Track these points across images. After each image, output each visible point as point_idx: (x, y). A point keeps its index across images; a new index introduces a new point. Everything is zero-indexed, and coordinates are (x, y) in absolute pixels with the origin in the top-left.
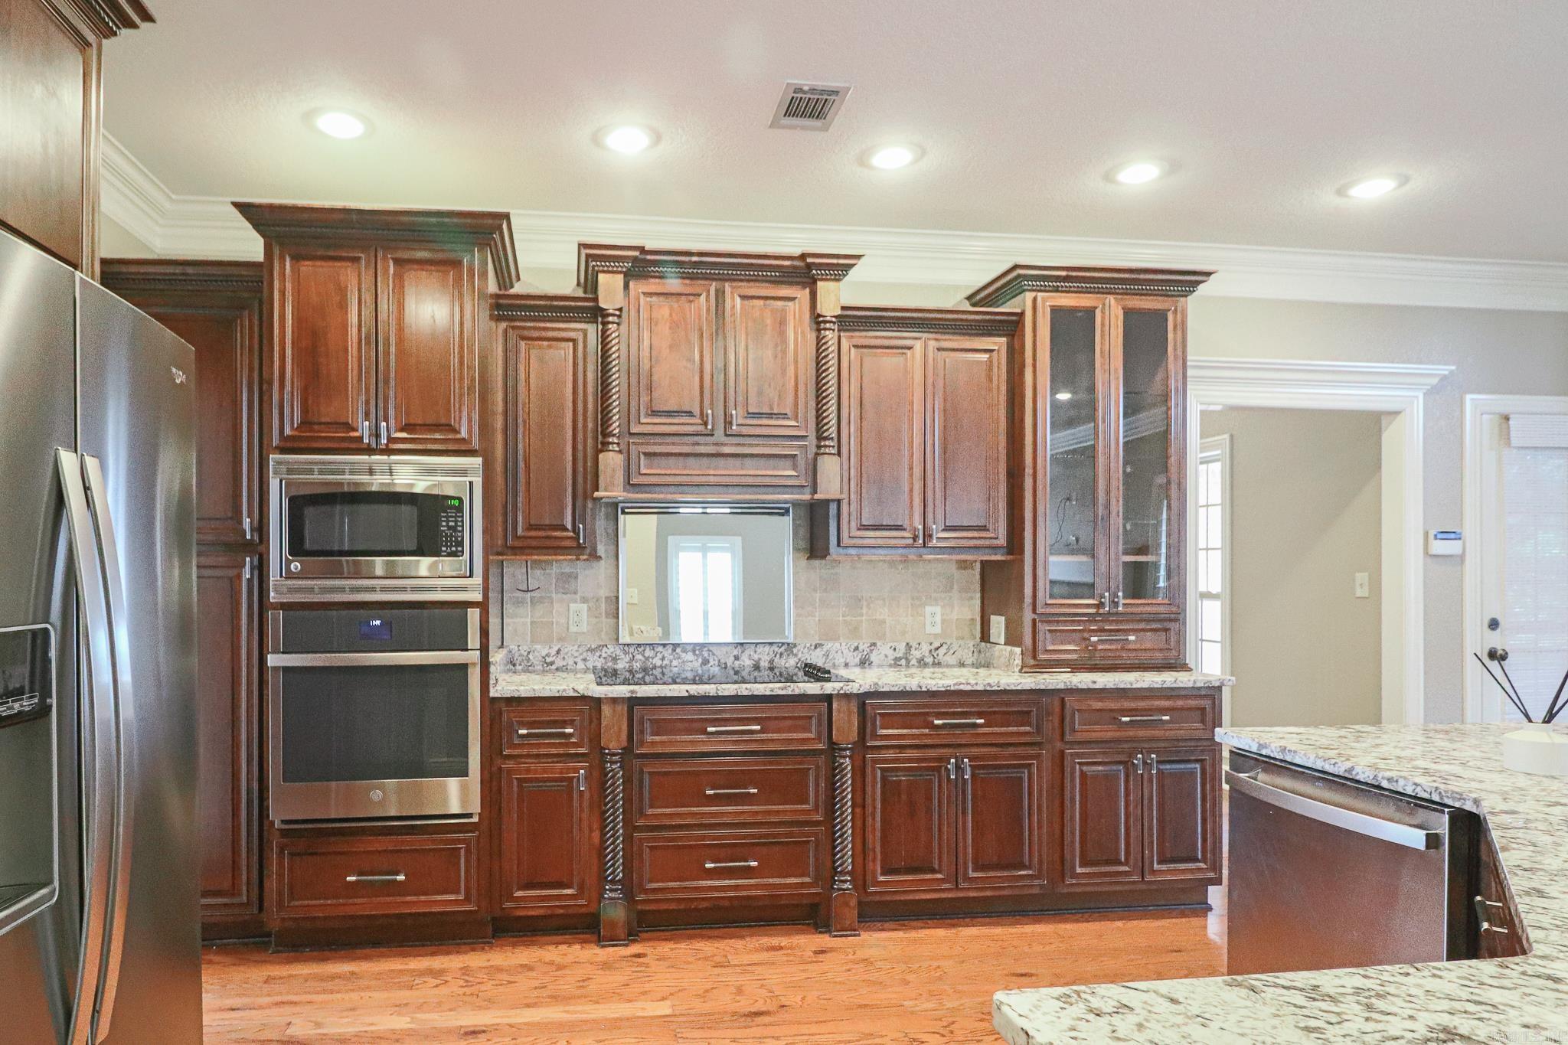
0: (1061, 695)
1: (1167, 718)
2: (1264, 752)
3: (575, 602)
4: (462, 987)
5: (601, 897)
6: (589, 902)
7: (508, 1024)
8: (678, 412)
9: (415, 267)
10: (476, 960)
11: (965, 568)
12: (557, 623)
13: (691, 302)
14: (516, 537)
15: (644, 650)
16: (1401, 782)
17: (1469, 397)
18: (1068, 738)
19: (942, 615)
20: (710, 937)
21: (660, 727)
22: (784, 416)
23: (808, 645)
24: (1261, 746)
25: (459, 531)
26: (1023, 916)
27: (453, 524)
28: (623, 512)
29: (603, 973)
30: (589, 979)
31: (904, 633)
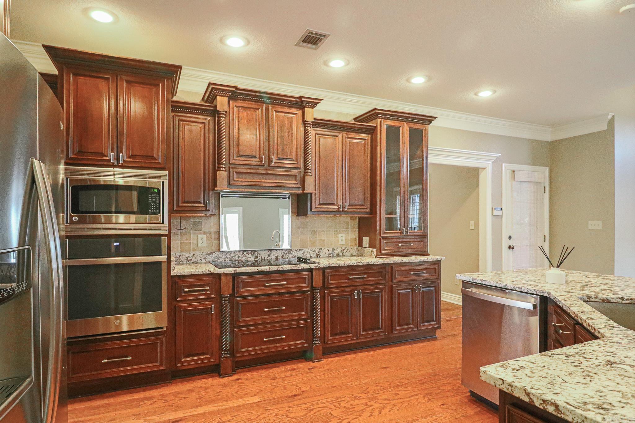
0: (392, 266)
1: (425, 272)
2: (474, 281)
3: (200, 234)
4: (164, 403)
5: (220, 357)
6: (216, 359)
7: (191, 416)
8: (250, 156)
9: (137, 85)
10: (166, 390)
11: (353, 220)
12: (193, 243)
13: (256, 111)
14: (178, 206)
15: (231, 254)
16: (523, 288)
17: (504, 164)
18: (394, 281)
19: (345, 237)
20: (266, 368)
21: (246, 285)
22: (292, 160)
23: (297, 250)
24: (473, 279)
25: (158, 203)
26: (378, 347)
27: (155, 200)
28: (222, 197)
29: (225, 388)
30: (220, 392)
31: (332, 244)
